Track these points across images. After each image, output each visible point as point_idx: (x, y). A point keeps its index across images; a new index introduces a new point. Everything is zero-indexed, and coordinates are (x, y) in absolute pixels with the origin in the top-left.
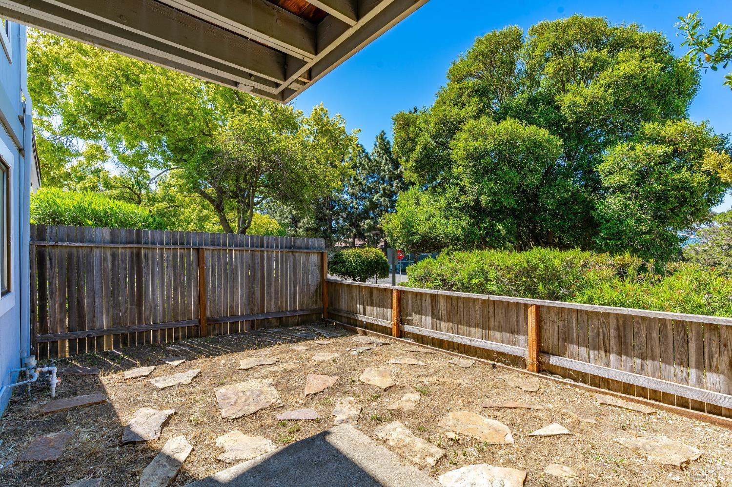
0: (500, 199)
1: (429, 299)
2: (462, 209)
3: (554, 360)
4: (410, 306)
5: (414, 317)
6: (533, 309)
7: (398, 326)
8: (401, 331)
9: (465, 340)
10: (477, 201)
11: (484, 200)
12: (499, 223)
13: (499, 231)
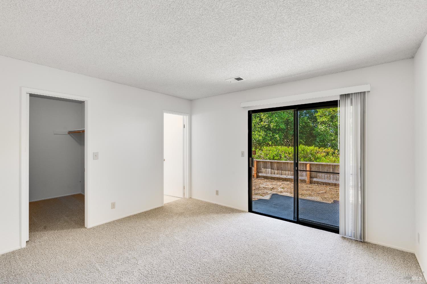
0: (279, 124)
1: (269, 164)
2: (260, 128)
3: (315, 179)
4: (262, 166)
5: (263, 170)
6: (309, 165)
7: (257, 174)
8: (258, 176)
9: (284, 176)
10: (269, 125)
11: (272, 125)
12: (276, 135)
13: (276, 138)
